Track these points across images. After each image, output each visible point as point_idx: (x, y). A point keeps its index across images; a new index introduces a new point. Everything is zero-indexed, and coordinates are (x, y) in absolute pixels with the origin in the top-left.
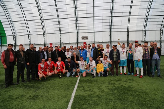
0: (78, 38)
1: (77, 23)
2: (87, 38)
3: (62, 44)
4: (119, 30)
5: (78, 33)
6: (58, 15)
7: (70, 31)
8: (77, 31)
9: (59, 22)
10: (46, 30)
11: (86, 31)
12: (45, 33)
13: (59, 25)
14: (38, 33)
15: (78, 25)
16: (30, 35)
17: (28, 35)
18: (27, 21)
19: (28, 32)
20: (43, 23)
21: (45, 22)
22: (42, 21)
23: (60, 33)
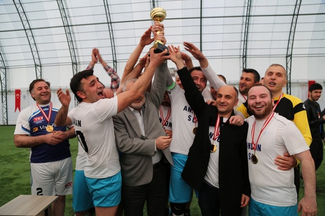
4: (267, 52)
6: (108, 14)
9: (111, 31)
10: (80, 52)
12: (77, 61)
13: (112, 39)
14: (61, 60)
16: (41, 66)
17: (36, 66)
18: (33, 29)
19: (34, 59)
20: (72, 35)
21: (75, 31)
22: (68, 31)
23: (114, 61)
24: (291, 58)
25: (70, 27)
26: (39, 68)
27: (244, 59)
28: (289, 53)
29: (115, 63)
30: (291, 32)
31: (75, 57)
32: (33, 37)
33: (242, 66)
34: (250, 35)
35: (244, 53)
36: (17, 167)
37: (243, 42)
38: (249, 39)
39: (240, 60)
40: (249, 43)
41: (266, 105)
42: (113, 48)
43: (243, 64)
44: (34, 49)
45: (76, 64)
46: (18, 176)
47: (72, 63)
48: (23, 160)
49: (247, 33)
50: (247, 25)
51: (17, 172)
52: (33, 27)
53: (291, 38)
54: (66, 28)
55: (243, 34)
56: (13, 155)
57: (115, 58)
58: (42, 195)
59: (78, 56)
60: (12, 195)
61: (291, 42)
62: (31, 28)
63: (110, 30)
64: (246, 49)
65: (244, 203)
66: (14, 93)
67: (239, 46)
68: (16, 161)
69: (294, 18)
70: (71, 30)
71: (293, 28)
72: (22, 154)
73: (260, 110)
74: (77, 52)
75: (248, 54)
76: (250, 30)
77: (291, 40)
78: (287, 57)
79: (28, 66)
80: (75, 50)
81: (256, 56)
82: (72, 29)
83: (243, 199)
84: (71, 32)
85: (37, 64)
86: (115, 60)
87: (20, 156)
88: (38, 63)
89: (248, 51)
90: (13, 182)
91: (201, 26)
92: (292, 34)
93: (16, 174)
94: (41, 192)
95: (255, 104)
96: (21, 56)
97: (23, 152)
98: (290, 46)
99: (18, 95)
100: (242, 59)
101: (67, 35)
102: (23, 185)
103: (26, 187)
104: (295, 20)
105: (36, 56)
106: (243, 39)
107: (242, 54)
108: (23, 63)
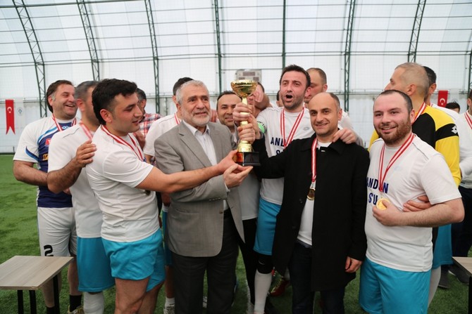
0: (222, 75)
1: (217, 20)
2: (256, 76)
3: (161, 100)
4: (380, 48)
5: (222, 59)
7: (193, 50)
8: (219, 49)
9: (150, 12)
10: (103, 44)
11: (253, 49)
12: (99, 58)
13: (152, 24)
14: (74, 56)
15: (223, 24)
16: (43, 65)
17: (36, 64)
18: (28, 6)
19: (33, 54)
20: (90, 16)
21: (95, 11)
22: (83, 11)
23: (154, 57)
25: (86, 5)
26: (41, 67)
27: (347, 57)
29: (156, 61)
30: (416, 17)
31: (96, 51)
32: (29, 18)
33: (343, 68)
34: (356, 21)
35: (348, 48)
36: (13, 214)
37: (346, 32)
38: (355, 27)
39: (341, 59)
40: (354, 33)
41: (397, 126)
42: (153, 37)
43: (346, 64)
44: (32, 38)
45: (98, 62)
46: (13, 228)
47: (92, 60)
48: (21, 204)
49: (352, 18)
50: (352, 6)
51: (11, 222)
52: (29, 4)
53: (417, 26)
54: (80, 5)
55: (347, 19)
56: (5, 198)
57: (155, 54)
58: (52, 256)
59: (100, 50)
60: (4, 255)
61: (416, 32)
62: (25, 4)
63: (149, 10)
64: (350, 42)
65: (349, 267)
66: (5, 105)
67: (340, 37)
68: (10, 206)
70: (88, 10)
71: (420, 12)
72: (19, 196)
73: (388, 133)
74: (99, 43)
75: (352, 50)
76: (357, 14)
77: (416, 30)
78: (409, 55)
79: (24, 64)
80: (95, 40)
81: (364, 53)
82: (90, 7)
83: (348, 262)
84: (89, 13)
85: (37, 61)
86: (156, 56)
87: (16, 198)
88: (39, 59)
89: (353, 45)
90: (5, 236)
91: (284, 6)
92: (418, 20)
93: (10, 225)
94: (51, 251)
95: (381, 125)
96: (12, 49)
97: (21, 193)
98: (414, 38)
99: (10, 108)
100: (343, 57)
101: (83, 16)
102: (21, 241)
103: (27, 244)
105: (36, 49)
106: (346, 28)
107: (344, 50)
108: (17, 59)
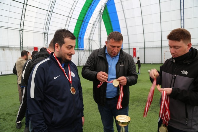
24: (23, 31)
28: (22, 28)
69: (24, 6)
104: (25, 7)
